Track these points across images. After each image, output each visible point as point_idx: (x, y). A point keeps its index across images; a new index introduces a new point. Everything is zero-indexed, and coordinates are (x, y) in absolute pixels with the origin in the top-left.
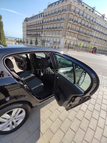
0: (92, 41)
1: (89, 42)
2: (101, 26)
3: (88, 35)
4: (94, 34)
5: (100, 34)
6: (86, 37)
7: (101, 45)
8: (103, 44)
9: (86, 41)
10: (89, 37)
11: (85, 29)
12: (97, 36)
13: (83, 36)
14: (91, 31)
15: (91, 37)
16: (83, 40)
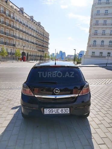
0: (17, 43)
1: (14, 45)
2: (23, 24)
3: (10, 35)
4: (17, 34)
5: (21, 34)
6: (7, 38)
7: (30, 49)
8: (32, 47)
9: (9, 44)
10: (12, 39)
11: (8, 28)
12: (21, 37)
13: (3, 36)
14: (12, 30)
15: (14, 38)
16: (5, 43)
